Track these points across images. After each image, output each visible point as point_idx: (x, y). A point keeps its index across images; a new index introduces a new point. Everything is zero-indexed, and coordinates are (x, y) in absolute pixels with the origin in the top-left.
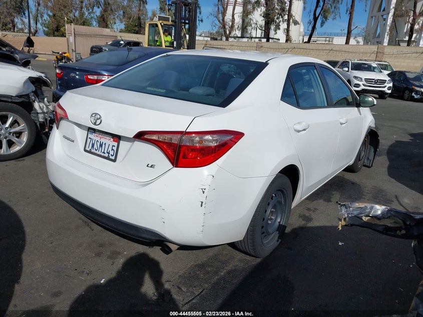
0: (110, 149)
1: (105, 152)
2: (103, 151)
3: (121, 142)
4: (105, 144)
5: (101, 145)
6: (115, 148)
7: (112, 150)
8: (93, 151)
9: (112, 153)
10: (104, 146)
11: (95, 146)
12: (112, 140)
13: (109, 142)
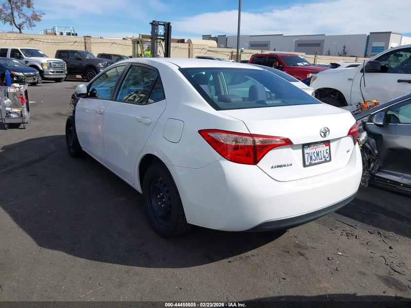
0: (325, 154)
1: (322, 157)
2: (320, 158)
3: (331, 144)
4: (321, 152)
5: (318, 154)
6: (328, 151)
7: (327, 153)
8: (313, 162)
9: (327, 156)
10: (320, 153)
11: (313, 158)
12: (324, 145)
13: (323, 148)
